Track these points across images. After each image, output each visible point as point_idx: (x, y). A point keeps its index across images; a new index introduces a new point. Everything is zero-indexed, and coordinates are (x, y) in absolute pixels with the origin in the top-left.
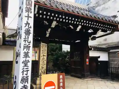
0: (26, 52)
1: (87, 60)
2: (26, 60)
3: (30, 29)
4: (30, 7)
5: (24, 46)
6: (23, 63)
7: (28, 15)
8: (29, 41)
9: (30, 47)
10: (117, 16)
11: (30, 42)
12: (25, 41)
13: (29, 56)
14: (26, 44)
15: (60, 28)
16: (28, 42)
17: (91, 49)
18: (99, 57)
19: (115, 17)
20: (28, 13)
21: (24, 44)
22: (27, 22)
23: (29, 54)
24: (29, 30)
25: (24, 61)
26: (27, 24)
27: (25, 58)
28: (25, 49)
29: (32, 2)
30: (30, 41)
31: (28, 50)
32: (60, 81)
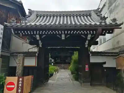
1: (87, 66)
18: (105, 63)
32: (20, 83)
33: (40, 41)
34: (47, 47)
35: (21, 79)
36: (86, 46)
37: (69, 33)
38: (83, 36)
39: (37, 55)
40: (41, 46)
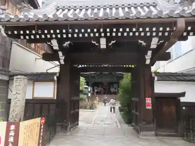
1: (149, 101)
18: (183, 94)
32: (11, 134)
33: (60, 54)
34: (76, 66)
35: (13, 127)
36: (148, 62)
37: (114, 34)
38: (142, 42)
39: (55, 78)
40: (62, 62)
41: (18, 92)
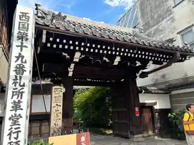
0: (17, 101)
2: (15, 114)
3: (24, 64)
4: (26, 32)
5: (13, 92)
6: (10, 119)
7: (22, 43)
8: (22, 84)
9: (23, 92)
10: (174, 40)
11: (24, 85)
12: (15, 83)
13: (21, 108)
14: (17, 89)
15: (92, 63)
16: (21, 86)
17: (141, 92)
18: (155, 103)
19: (171, 41)
20: (22, 40)
21: (14, 89)
22: (20, 54)
23: (21, 104)
24: (23, 67)
25: (12, 115)
26: (20, 56)
27: (14, 111)
28: (15, 97)
29: (28, 25)
30: (24, 83)
31: (19, 98)
33: (72, 66)
41: (59, 104)
